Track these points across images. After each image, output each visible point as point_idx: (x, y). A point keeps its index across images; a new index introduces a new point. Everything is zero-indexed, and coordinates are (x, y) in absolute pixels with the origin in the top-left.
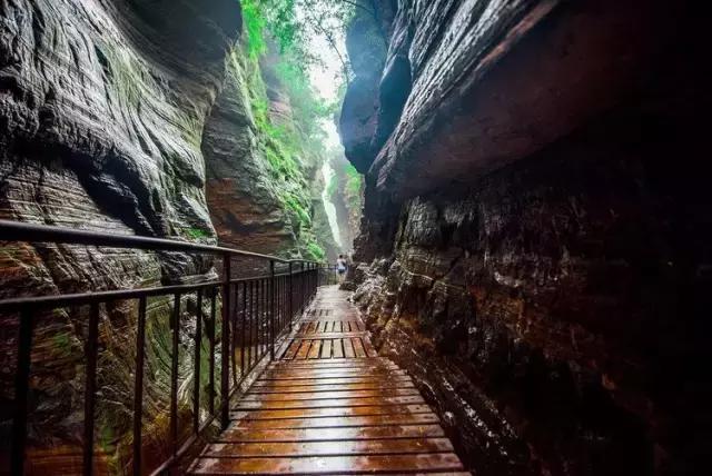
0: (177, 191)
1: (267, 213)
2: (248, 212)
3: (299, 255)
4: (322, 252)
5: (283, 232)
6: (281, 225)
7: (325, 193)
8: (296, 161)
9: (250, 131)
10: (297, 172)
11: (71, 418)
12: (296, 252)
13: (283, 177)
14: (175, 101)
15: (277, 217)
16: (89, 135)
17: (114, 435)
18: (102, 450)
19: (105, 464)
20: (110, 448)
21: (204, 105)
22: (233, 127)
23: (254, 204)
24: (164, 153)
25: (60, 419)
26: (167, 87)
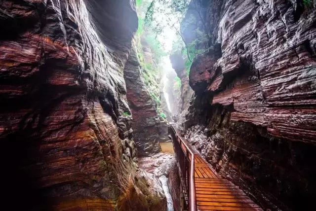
0: (119, 97)
1: (146, 102)
2: (138, 101)
3: (158, 119)
4: (165, 116)
5: (152, 109)
6: (151, 106)
7: (164, 89)
8: (154, 76)
9: (139, 67)
10: (154, 81)
11: (103, 190)
12: (157, 118)
13: (149, 84)
14: (115, 60)
15: (149, 103)
16: (104, 86)
17: (116, 197)
18: (112, 202)
19: (113, 208)
20: (115, 202)
21: (125, 60)
22: (133, 66)
23: (141, 98)
24: (115, 83)
25: (100, 190)
26: (112, 55)
